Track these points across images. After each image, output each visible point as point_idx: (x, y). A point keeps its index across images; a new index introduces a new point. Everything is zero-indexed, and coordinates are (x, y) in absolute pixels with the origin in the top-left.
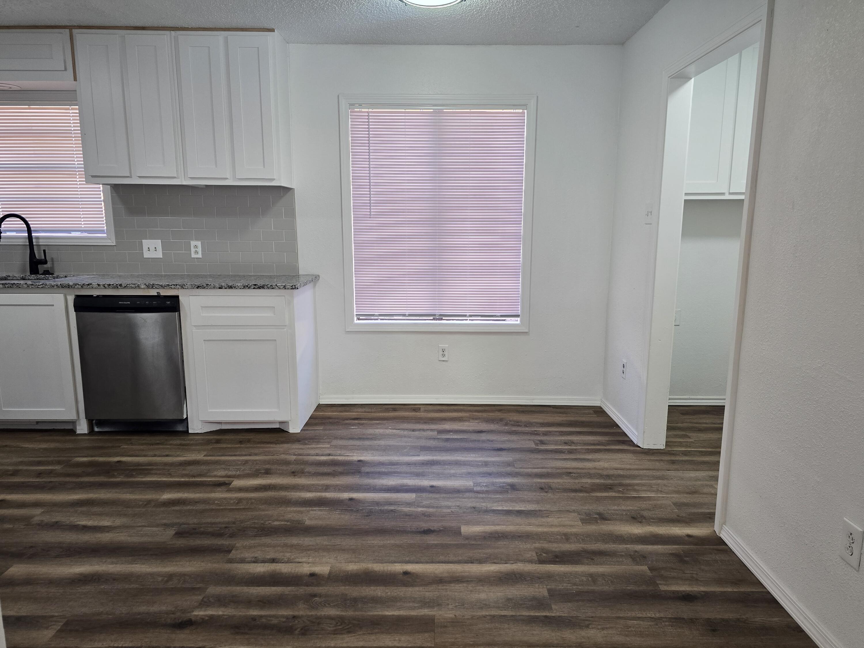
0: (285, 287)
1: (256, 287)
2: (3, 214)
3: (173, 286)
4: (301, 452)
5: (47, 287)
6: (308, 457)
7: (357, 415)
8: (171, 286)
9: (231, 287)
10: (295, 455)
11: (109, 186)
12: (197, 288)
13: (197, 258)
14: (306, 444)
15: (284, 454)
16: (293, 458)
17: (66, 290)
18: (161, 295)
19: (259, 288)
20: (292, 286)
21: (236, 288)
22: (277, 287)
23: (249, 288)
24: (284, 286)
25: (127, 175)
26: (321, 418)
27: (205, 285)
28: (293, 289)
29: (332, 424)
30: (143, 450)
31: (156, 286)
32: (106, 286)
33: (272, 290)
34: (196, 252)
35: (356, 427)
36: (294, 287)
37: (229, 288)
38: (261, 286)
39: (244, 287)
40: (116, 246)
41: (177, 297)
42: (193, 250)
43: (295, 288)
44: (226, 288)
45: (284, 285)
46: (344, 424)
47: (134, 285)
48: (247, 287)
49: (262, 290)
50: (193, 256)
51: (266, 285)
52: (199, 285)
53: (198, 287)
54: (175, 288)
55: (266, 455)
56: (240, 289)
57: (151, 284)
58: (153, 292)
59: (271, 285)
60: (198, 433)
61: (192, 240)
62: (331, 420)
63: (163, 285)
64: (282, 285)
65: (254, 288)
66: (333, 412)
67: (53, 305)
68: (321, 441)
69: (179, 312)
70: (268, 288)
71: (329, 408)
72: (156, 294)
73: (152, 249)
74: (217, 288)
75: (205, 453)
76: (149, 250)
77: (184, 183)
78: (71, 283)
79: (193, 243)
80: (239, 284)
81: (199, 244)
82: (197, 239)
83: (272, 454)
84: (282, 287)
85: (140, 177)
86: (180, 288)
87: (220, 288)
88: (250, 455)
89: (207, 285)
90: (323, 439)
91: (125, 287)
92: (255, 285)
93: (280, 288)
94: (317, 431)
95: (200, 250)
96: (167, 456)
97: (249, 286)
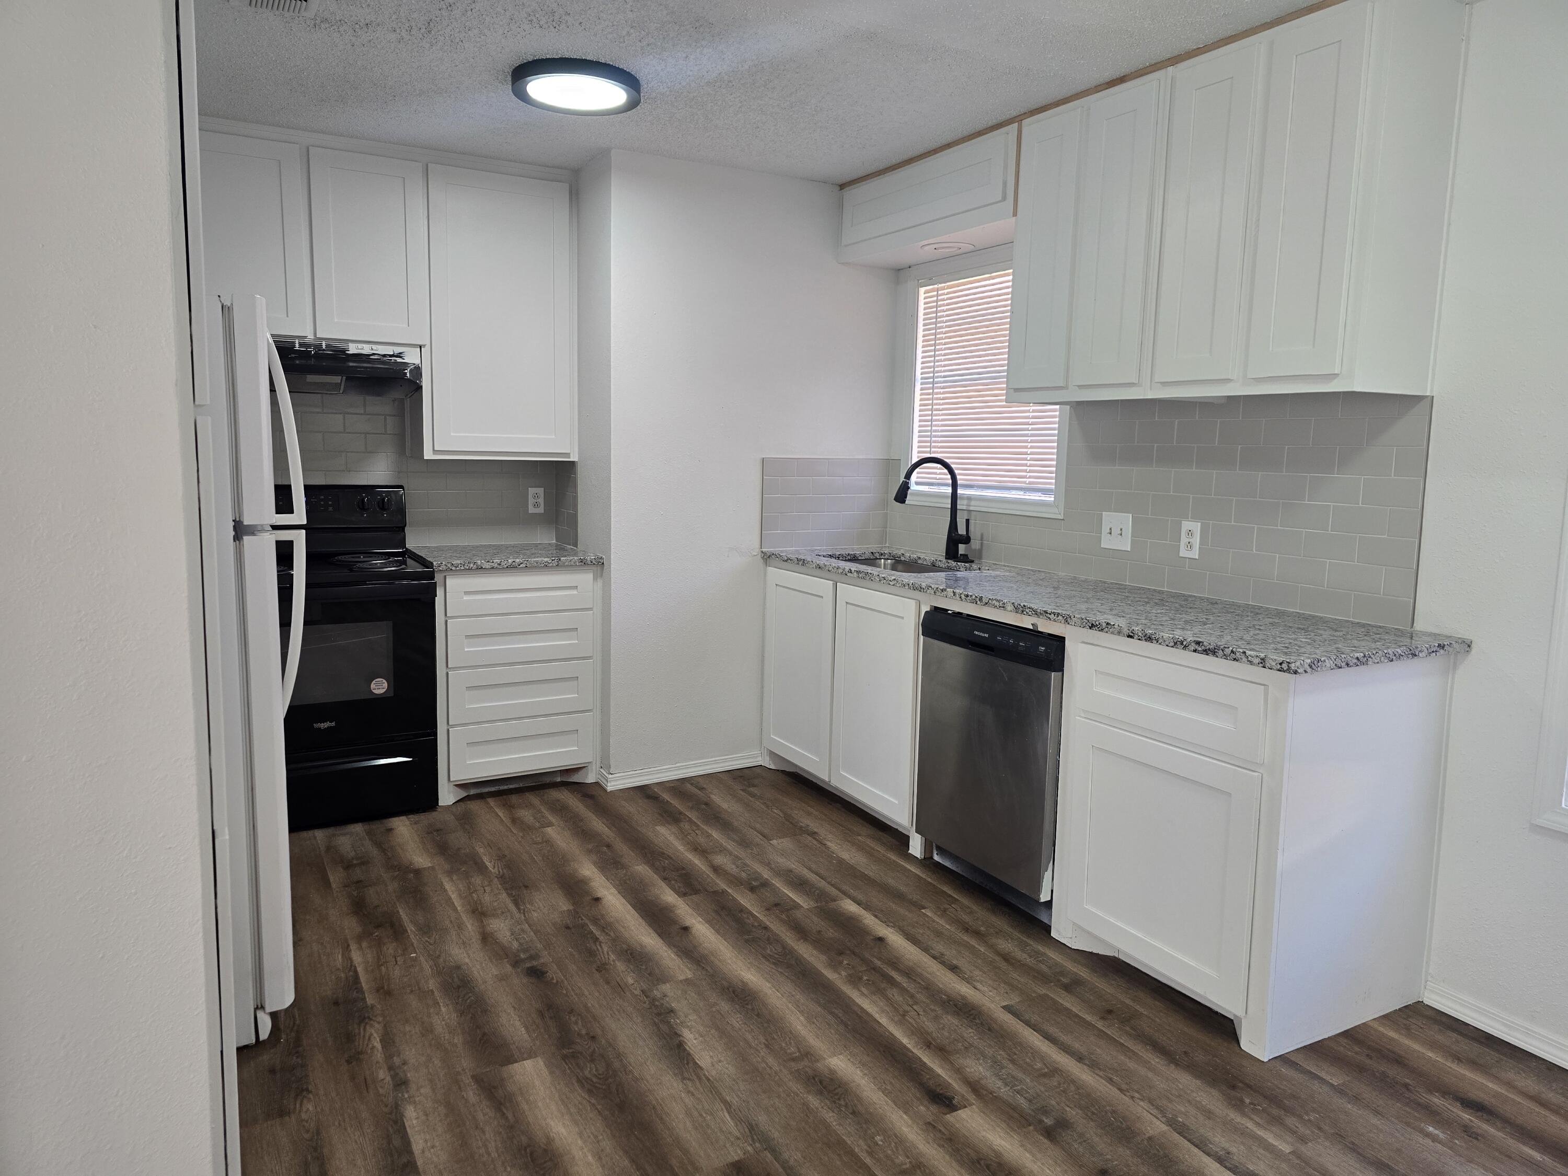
0: (1263, 662)
1: (1200, 649)
2: (918, 457)
3: (1052, 615)
4: (1195, 1121)
5: (898, 585)
6: (1196, 1150)
7: (1497, 1095)
8: (1050, 614)
9: (1149, 637)
10: (1172, 1123)
11: (1069, 407)
12: (1090, 628)
13: (1189, 558)
14: (1238, 1105)
15: (1151, 1102)
16: (1155, 1126)
17: (917, 594)
18: (1039, 630)
19: (1206, 652)
20: (1281, 664)
21: (1160, 644)
22: (1244, 659)
23: (1185, 647)
24: (1262, 659)
25: (1062, 385)
26: (1369, 1047)
27: (1104, 625)
28: (1284, 671)
29: (1385, 1084)
30: (939, 934)
31: (1027, 611)
32: (963, 596)
33: (1235, 662)
34: (1190, 545)
35: (1441, 1136)
36: (1285, 666)
37: (1146, 640)
38: (1209, 649)
39: (1175, 644)
40: (1063, 520)
41: (1062, 640)
42: (1184, 539)
43: (1288, 670)
44: (1139, 639)
45: (1262, 655)
46: (1419, 1104)
47: (998, 603)
48: (1182, 644)
49: (1210, 658)
50: (1183, 553)
51: (1222, 647)
52: (1094, 622)
53: (1092, 627)
54: (1055, 621)
55: (1110, 1081)
56: (1167, 646)
57: (1022, 604)
58: (1026, 622)
59: (1232, 651)
60: (1065, 944)
61: (1186, 518)
62: (1393, 1071)
63: (1039, 611)
64: (1257, 656)
65: (1195, 651)
66: (1433, 1045)
67: (902, 618)
68: (1291, 1121)
69: (1060, 673)
70: (1225, 657)
71: (1436, 1027)
72: (1031, 627)
73: (1116, 531)
74: (1124, 634)
75: (1014, 1000)
76: (1111, 534)
77: (1150, 395)
78: (924, 585)
79: (1186, 525)
80: (1166, 635)
81: (1196, 527)
82: (1195, 518)
83: (1124, 1087)
84: (1257, 661)
85: (1080, 387)
86: (1063, 621)
87: (1129, 636)
88: (1080, 1059)
89: (1108, 624)
90: (1300, 1117)
91: (987, 603)
92: (1198, 643)
93: (1251, 663)
94: (1316, 1086)
95: (1196, 540)
96: (953, 969)
97: (1184, 643)
